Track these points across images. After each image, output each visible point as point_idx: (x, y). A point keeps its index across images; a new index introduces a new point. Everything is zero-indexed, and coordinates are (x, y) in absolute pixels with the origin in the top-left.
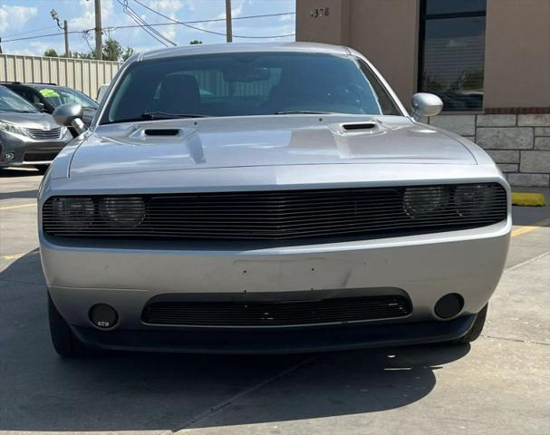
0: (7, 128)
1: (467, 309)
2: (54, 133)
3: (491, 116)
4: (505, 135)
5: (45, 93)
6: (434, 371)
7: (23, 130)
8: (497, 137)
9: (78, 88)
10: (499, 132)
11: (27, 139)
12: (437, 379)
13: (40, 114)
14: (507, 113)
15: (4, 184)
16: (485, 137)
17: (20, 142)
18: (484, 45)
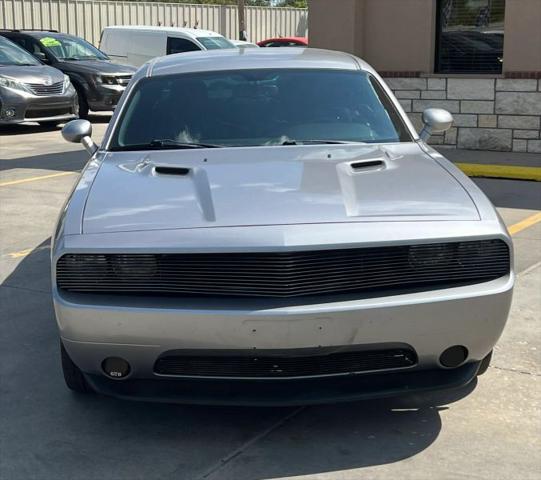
0: (7, 84)
1: (471, 357)
2: (56, 87)
3: (511, 81)
4: (525, 101)
5: (46, 42)
6: (440, 412)
7: (24, 85)
8: (517, 102)
9: (81, 35)
10: (519, 97)
11: (27, 95)
12: (443, 423)
13: (41, 66)
14: (528, 78)
15: (4, 145)
16: (504, 102)
17: (20, 98)
18: (504, 5)
